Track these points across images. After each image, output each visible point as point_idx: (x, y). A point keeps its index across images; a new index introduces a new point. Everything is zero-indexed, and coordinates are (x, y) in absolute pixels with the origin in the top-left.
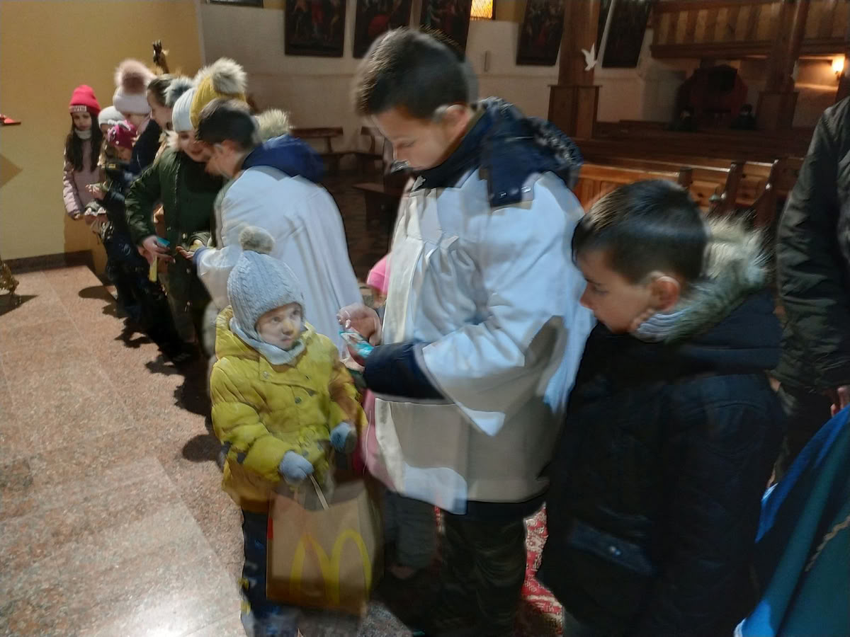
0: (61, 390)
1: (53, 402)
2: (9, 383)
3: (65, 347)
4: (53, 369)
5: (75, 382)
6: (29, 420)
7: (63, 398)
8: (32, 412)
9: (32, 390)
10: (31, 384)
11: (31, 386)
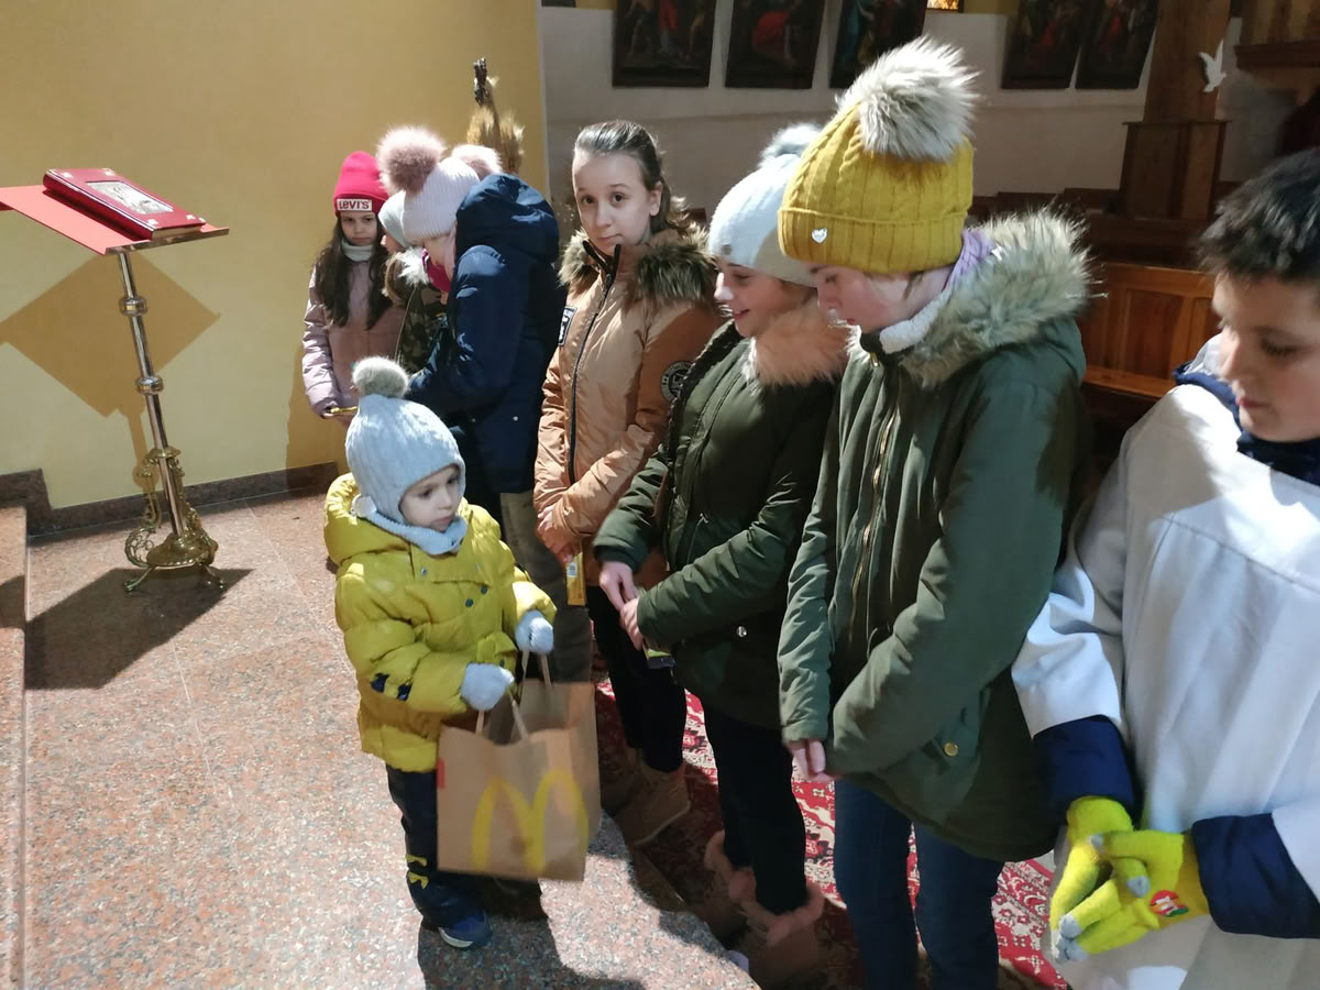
0: (351, 865)
1: (339, 911)
2: (233, 835)
3: (331, 721)
4: (319, 792)
5: (376, 838)
6: (294, 973)
7: (357, 895)
8: (299, 946)
9: (284, 864)
10: (281, 841)
11: (281, 849)
